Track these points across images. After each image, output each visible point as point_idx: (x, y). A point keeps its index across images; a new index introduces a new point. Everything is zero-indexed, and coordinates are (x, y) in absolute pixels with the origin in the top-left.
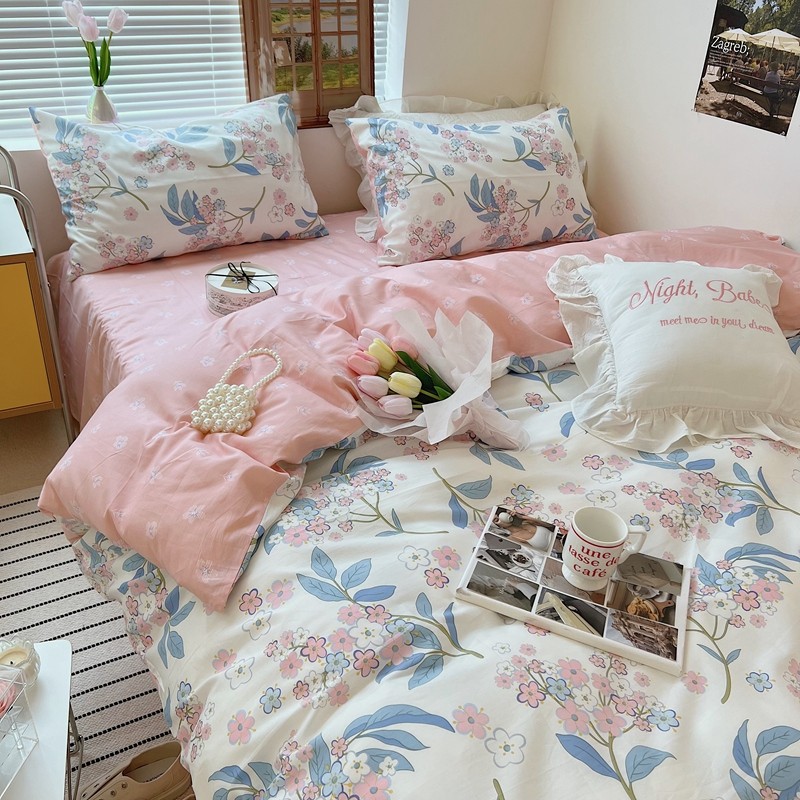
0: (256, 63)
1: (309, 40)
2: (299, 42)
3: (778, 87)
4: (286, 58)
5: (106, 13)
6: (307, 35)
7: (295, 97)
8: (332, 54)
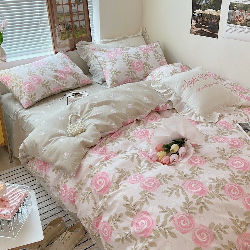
0: (55, 32)
2: (67, 24)
3: (213, 25)
4: (64, 29)
6: (69, 22)
7: (67, 41)
8: (78, 27)
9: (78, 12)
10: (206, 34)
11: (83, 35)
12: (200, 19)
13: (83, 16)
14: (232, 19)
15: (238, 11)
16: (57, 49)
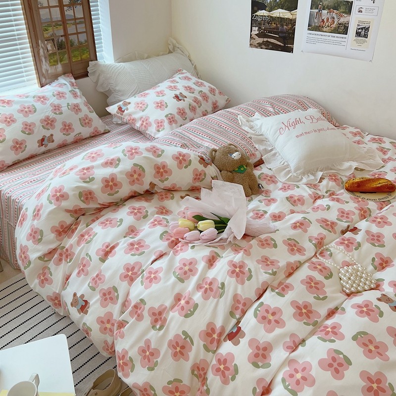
0: (39, 54)
1: (63, 38)
2: (58, 40)
3: (285, 33)
6: (62, 36)
7: (59, 67)
8: (75, 44)
9: (75, 19)
10: (275, 48)
11: (84, 57)
13: (83, 25)
14: (315, 23)
15: (325, 12)
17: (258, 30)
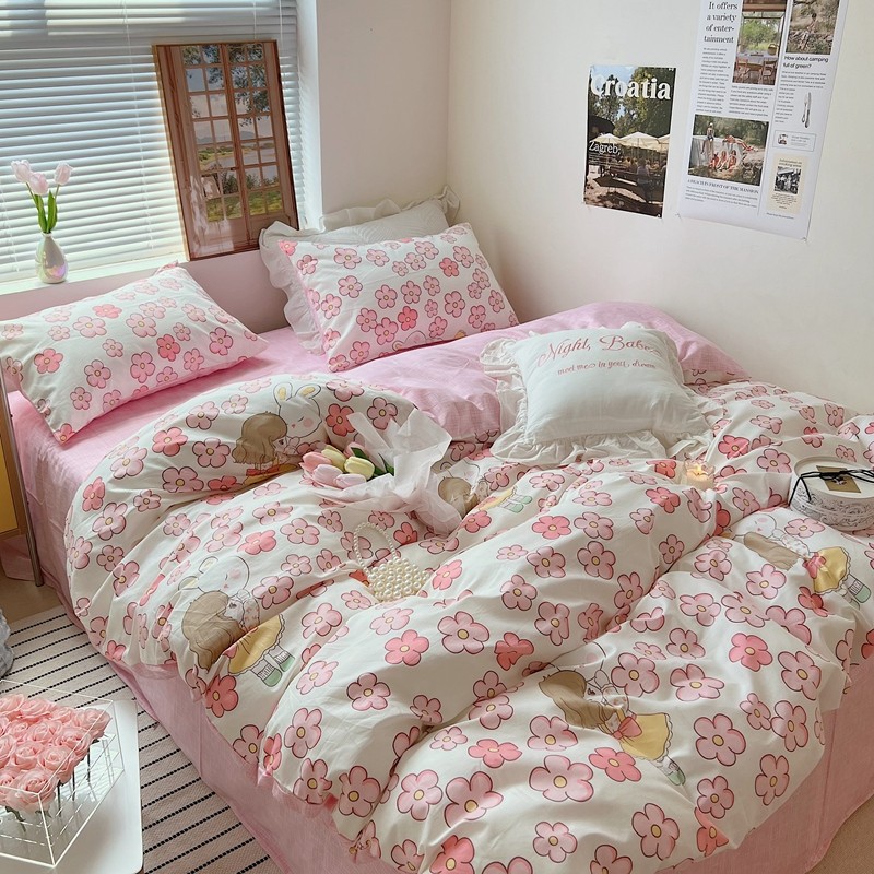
0: (189, 199)
1: (234, 173)
2: (226, 176)
3: (648, 178)
4: (214, 192)
5: (54, 168)
6: (231, 169)
7: (226, 225)
8: (256, 184)
9: (258, 139)
10: (630, 206)
11: (271, 207)
12: (610, 160)
16: (196, 246)
17: (600, 171)
